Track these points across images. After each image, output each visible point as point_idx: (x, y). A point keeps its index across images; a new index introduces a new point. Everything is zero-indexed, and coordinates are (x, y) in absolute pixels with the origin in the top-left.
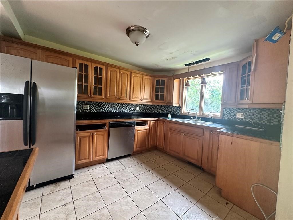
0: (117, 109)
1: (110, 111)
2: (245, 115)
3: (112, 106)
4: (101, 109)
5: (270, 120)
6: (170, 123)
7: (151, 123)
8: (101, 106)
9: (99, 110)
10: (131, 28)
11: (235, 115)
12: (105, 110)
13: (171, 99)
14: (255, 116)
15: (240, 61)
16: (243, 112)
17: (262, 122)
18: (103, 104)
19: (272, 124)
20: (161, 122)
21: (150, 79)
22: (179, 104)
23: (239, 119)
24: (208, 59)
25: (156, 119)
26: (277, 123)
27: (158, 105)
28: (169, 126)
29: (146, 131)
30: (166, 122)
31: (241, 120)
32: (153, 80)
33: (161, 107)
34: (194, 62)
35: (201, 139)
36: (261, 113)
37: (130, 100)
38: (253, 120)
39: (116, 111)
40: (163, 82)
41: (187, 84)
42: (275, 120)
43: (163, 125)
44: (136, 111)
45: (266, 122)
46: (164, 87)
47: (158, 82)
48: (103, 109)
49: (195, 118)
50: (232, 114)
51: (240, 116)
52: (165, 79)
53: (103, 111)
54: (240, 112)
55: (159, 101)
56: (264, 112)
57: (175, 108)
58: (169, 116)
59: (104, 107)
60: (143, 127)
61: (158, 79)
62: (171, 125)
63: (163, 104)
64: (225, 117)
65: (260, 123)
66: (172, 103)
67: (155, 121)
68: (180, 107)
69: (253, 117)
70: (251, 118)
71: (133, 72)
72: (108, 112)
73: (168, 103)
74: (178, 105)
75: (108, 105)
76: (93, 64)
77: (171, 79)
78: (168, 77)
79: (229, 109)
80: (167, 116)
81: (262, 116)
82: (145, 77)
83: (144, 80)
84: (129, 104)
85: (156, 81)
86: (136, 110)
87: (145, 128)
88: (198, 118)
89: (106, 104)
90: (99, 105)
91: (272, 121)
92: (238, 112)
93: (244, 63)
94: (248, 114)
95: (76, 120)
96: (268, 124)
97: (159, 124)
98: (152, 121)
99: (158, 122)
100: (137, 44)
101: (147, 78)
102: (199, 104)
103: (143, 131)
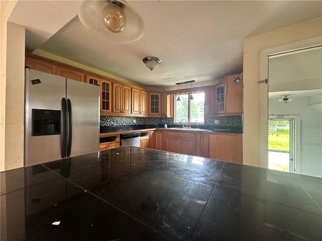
0: (118, 122)
1: (112, 124)
2: (219, 122)
3: (114, 120)
4: (104, 122)
5: (233, 123)
6: (168, 131)
7: (151, 134)
8: (104, 119)
9: (102, 124)
10: (149, 58)
11: (214, 122)
12: (108, 123)
13: (165, 111)
14: (225, 121)
15: (215, 85)
16: (218, 120)
17: (229, 125)
18: (105, 118)
19: (234, 126)
20: (159, 132)
21: (146, 94)
22: (171, 115)
23: (216, 124)
24: (194, 81)
25: (154, 129)
26: (237, 125)
27: (151, 118)
28: (167, 134)
29: (148, 140)
30: (164, 131)
31: (217, 125)
32: (149, 94)
33: (154, 119)
34: (184, 82)
35: (195, 140)
36: (228, 120)
37: (131, 113)
38: (224, 124)
39: (117, 124)
40: (157, 96)
41: (179, 99)
42: (235, 123)
43: (161, 134)
44: (133, 124)
45: (231, 125)
46: (158, 102)
47: (152, 96)
48: (106, 122)
49: (185, 126)
50: (211, 121)
51: (217, 122)
52: (159, 95)
53: (106, 124)
54: (216, 120)
55: (155, 114)
56: (230, 119)
57: (168, 119)
58: (166, 126)
59: (107, 121)
60: (145, 137)
61: (152, 94)
62: (169, 133)
63: (156, 116)
64: (207, 124)
65: (228, 126)
66: (166, 115)
67: (153, 131)
68: (172, 118)
69: (224, 122)
70: (223, 123)
71: (134, 88)
72: (110, 125)
73: (162, 115)
74: (170, 117)
75: (110, 119)
76: (101, 80)
77: (164, 94)
78: (161, 92)
79: (209, 117)
80: (163, 126)
81: (229, 121)
82: (142, 92)
83: (142, 95)
84: (127, 117)
85: (151, 95)
86: (134, 122)
87: (146, 137)
88: (188, 126)
89: (109, 118)
90: (102, 119)
91: (234, 124)
92: (215, 120)
93: (218, 87)
94: (221, 121)
95: (100, 133)
96: (232, 126)
97: (157, 133)
98: (151, 131)
99: (156, 131)
100: (152, 69)
101: (144, 93)
102: (187, 114)
103: (146, 141)
